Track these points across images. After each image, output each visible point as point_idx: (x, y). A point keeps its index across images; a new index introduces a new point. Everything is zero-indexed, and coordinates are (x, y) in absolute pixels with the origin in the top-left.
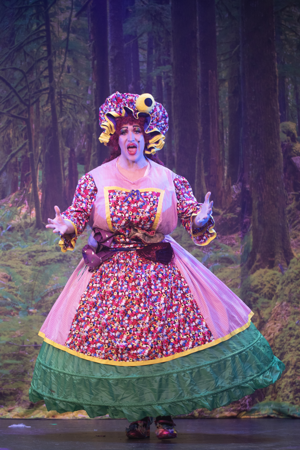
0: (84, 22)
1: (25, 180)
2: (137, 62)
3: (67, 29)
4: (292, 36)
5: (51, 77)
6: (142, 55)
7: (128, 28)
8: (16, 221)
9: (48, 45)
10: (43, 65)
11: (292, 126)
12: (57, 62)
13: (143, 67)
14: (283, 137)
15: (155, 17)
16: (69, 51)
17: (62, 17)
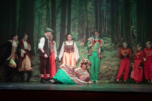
0: (93, 7)
1: (82, 37)
2: (103, 15)
3: (90, 9)
4: (133, 9)
5: (87, 18)
6: (104, 13)
7: (102, 8)
8: (80, 45)
9: (87, 12)
10: (86, 16)
11: (133, 27)
12: (88, 15)
13: (105, 16)
14: (132, 29)
15: (107, 6)
16: (91, 13)
17: (89, 6)
